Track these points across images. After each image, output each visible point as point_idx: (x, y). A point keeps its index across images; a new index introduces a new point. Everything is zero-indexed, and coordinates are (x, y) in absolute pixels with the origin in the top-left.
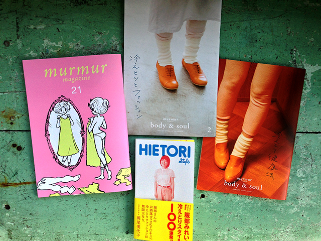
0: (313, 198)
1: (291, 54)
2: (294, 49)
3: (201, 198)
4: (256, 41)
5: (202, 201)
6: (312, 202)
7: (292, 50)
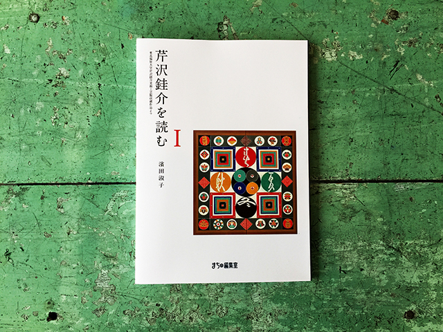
0: (281, 317)
1: (219, 31)
2: (225, 22)
3: (48, 320)
4: (151, 8)
5: (52, 327)
6: (280, 326)
7: (220, 24)
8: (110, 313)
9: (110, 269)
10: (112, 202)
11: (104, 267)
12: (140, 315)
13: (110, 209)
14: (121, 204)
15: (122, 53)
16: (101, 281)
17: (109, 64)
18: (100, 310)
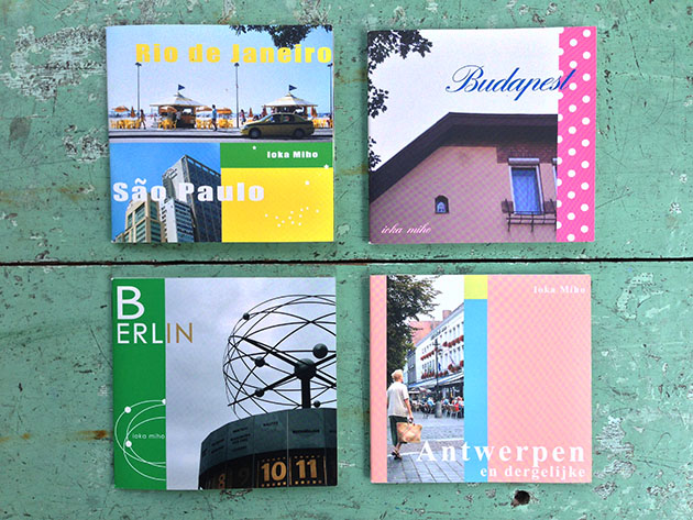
3: (514, 505)
5: (520, 516)
8: (624, 492)
9: (624, 415)
10: (625, 295)
11: (613, 413)
12: (676, 495)
13: (622, 306)
14: (642, 298)
15: (650, 11)
16: (609, 437)
17: (627, 33)
18: (607, 487)
